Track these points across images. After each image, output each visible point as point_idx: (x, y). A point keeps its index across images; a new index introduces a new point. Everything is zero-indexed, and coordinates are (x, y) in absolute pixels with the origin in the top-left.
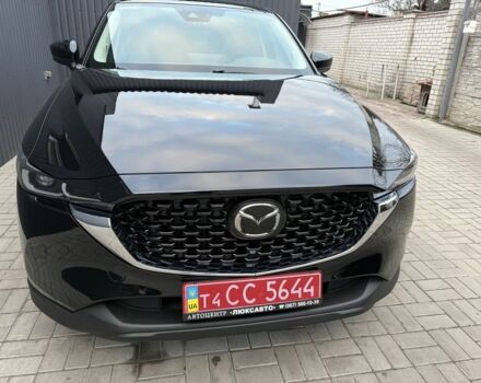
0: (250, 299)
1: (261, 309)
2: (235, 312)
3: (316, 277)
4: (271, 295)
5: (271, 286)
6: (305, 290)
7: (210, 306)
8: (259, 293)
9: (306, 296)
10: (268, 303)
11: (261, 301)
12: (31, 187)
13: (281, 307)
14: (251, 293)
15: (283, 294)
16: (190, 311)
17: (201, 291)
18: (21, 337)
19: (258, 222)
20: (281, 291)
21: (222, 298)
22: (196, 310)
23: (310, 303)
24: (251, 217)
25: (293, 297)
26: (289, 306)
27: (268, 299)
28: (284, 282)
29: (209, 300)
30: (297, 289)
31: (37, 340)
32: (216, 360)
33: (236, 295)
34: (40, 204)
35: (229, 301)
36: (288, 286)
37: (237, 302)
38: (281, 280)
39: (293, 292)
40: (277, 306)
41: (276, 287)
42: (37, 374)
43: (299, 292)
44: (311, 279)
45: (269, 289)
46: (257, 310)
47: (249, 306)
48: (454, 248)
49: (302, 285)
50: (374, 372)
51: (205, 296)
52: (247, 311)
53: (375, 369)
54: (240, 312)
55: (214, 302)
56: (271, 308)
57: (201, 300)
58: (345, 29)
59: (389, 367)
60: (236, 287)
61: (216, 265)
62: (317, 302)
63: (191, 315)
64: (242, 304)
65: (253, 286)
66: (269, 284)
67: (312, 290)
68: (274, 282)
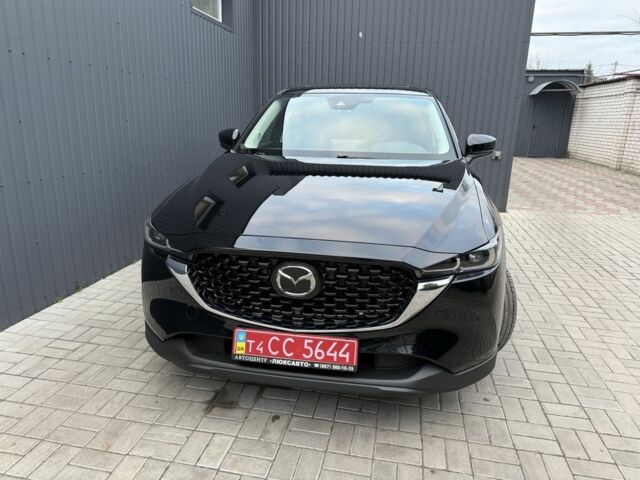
0: (289, 352)
1: (298, 364)
2: (274, 361)
3: (352, 345)
4: (307, 352)
5: (309, 344)
6: (341, 355)
7: (255, 351)
8: (297, 349)
9: (341, 361)
10: (305, 360)
11: (298, 356)
12: (150, 240)
13: (316, 366)
14: (290, 347)
15: (319, 354)
16: (238, 352)
17: (249, 336)
18: (138, 367)
19: (295, 283)
20: (317, 350)
21: (265, 346)
22: (243, 352)
23: (345, 368)
24: (289, 277)
25: (328, 359)
26: (324, 366)
27: (304, 355)
28: (321, 343)
29: (254, 345)
30: (332, 352)
31: (148, 372)
32: (276, 418)
33: (277, 346)
34: (155, 255)
35: (271, 351)
36: (325, 347)
37: (277, 352)
38: (319, 341)
39: (328, 354)
40: (312, 364)
41: (313, 346)
42: (137, 394)
43: (335, 355)
44: (347, 345)
45: (306, 347)
46: (293, 363)
47: (287, 358)
48: (632, 380)
49: (337, 349)
50: (423, 467)
51: (251, 342)
52: (285, 363)
53: (426, 465)
54: (278, 362)
55: (258, 349)
56: (307, 365)
57: (247, 345)
58: (628, 99)
59: (444, 468)
60: (278, 339)
61: (266, 318)
62: (352, 369)
63: (238, 355)
64: (281, 355)
65: (293, 341)
66: (306, 341)
67: (347, 356)
68: (311, 341)
